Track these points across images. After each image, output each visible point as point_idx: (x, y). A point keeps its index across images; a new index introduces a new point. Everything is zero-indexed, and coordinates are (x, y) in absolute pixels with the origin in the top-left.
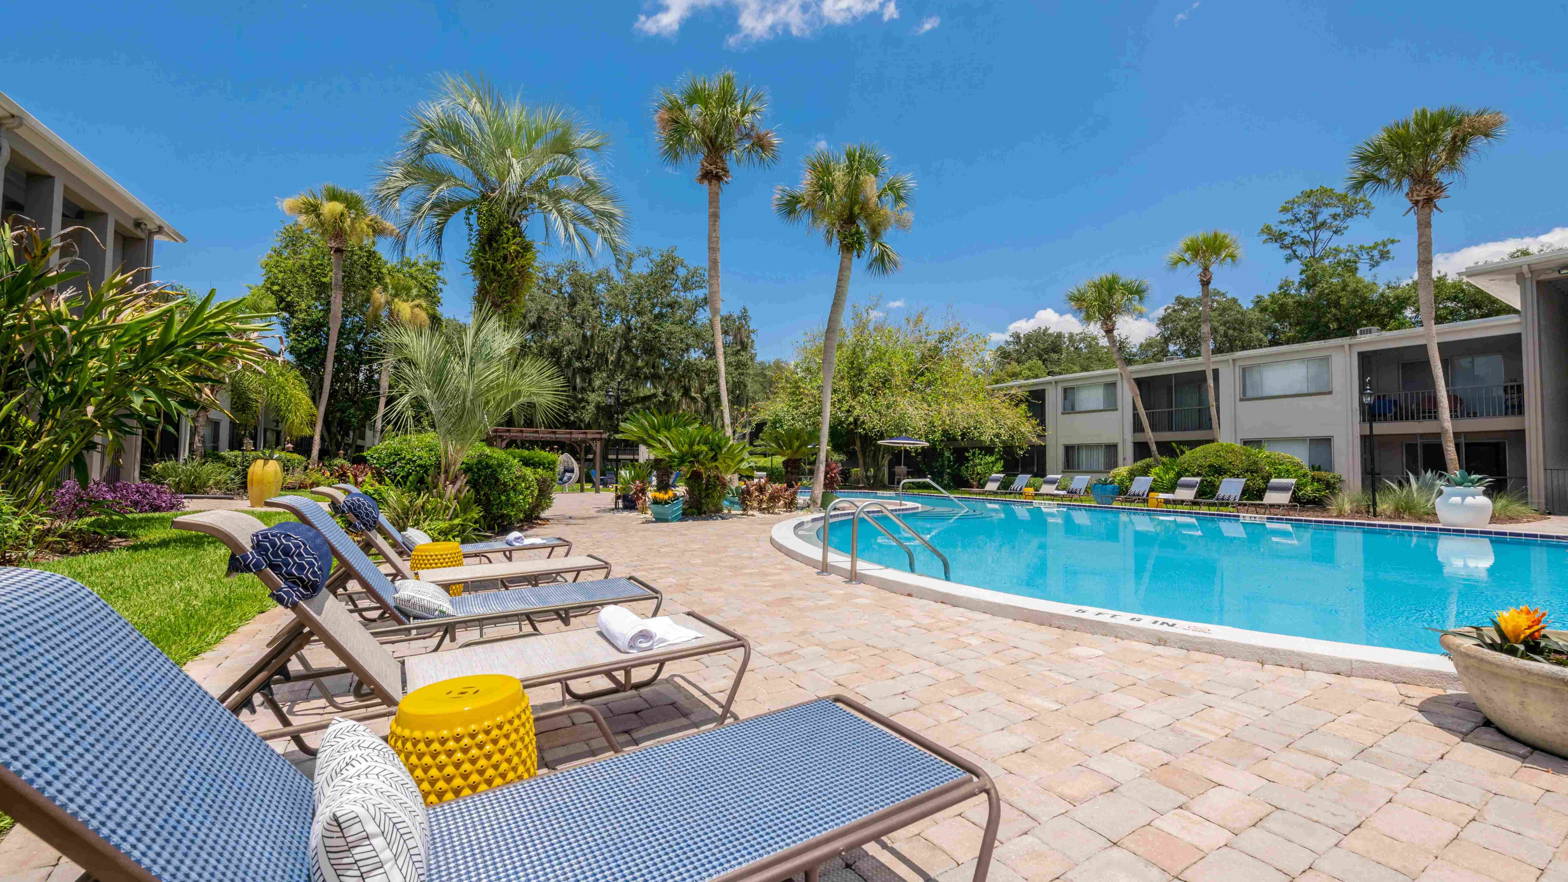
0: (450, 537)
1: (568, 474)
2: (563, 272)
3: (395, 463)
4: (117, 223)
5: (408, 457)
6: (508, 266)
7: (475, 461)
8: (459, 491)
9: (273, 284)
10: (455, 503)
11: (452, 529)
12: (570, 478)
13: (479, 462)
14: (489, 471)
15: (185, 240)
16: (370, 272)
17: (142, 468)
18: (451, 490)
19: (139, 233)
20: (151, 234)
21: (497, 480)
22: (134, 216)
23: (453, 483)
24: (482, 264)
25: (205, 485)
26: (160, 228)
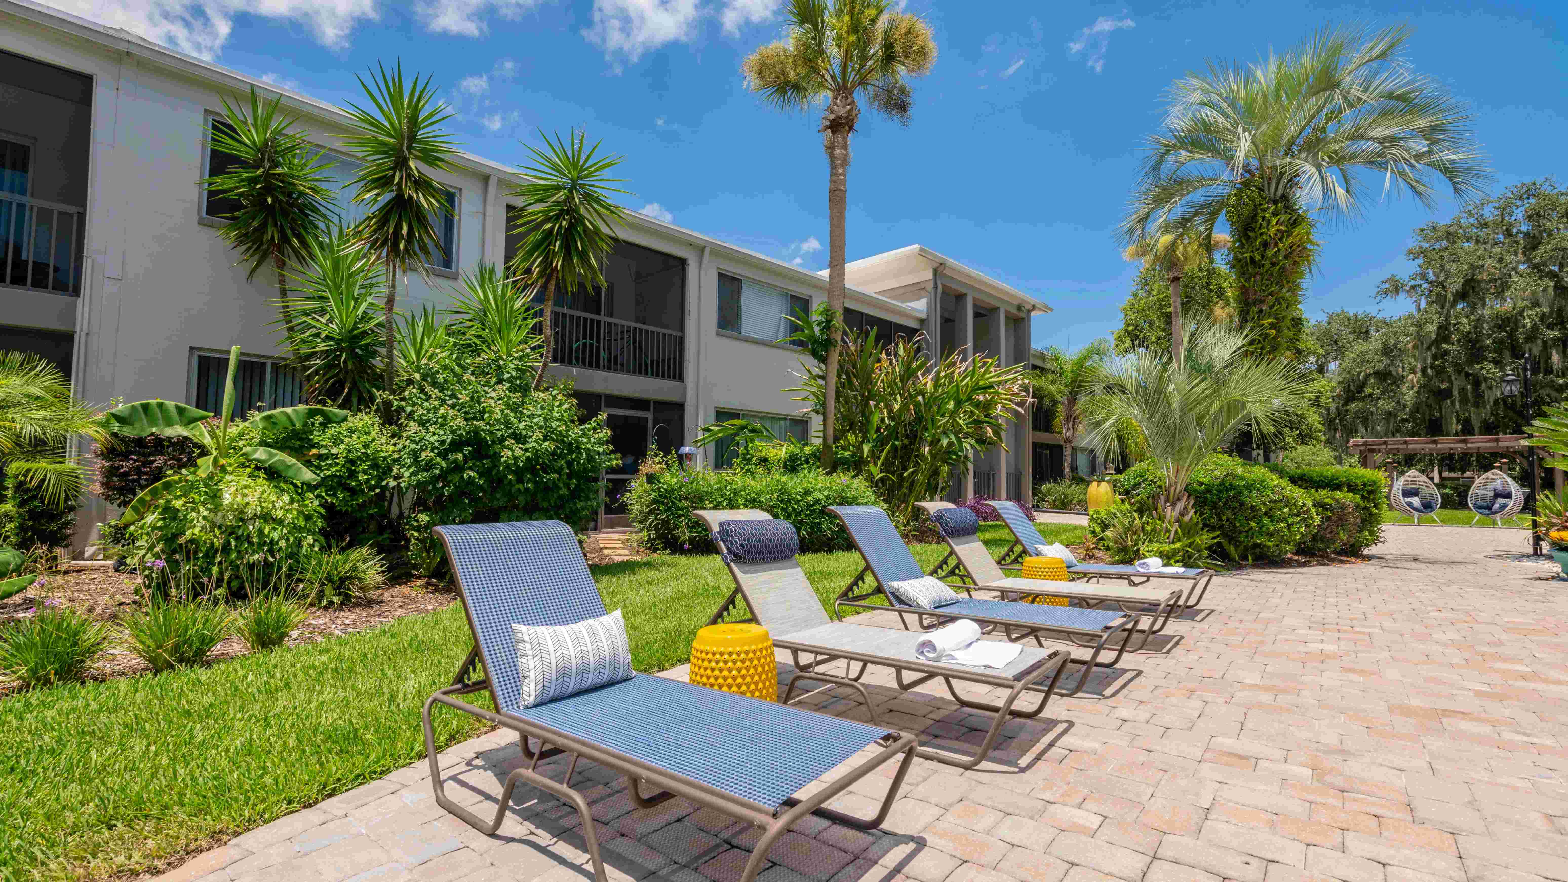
0: (1172, 561)
1: (1501, 501)
2: (1510, 205)
3: (1140, 484)
4: (1006, 312)
5: (1151, 478)
6: (1270, 253)
7: (1217, 482)
8: (1182, 514)
9: (1128, 325)
10: (1176, 525)
11: (1175, 552)
12: (1505, 506)
13: (1222, 483)
14: (1232, 493)
15: (1052, 310)
16: (1211, 291)
17: (1034, 489)
18: (1171, 513)
19: (1022, 315)
20: (1029, 312)
21: (1242, 504)
22: (1016, 303)
23: (1173, 505)
24: (1240, 261)
25: (1071, 503)
26: (1034, 306)
